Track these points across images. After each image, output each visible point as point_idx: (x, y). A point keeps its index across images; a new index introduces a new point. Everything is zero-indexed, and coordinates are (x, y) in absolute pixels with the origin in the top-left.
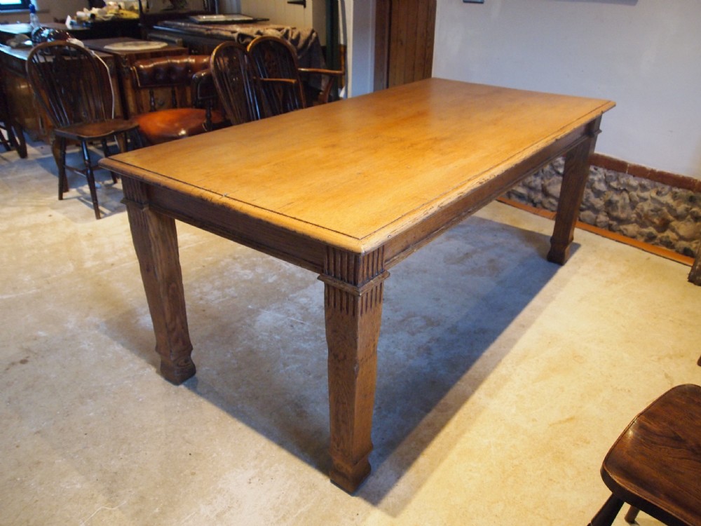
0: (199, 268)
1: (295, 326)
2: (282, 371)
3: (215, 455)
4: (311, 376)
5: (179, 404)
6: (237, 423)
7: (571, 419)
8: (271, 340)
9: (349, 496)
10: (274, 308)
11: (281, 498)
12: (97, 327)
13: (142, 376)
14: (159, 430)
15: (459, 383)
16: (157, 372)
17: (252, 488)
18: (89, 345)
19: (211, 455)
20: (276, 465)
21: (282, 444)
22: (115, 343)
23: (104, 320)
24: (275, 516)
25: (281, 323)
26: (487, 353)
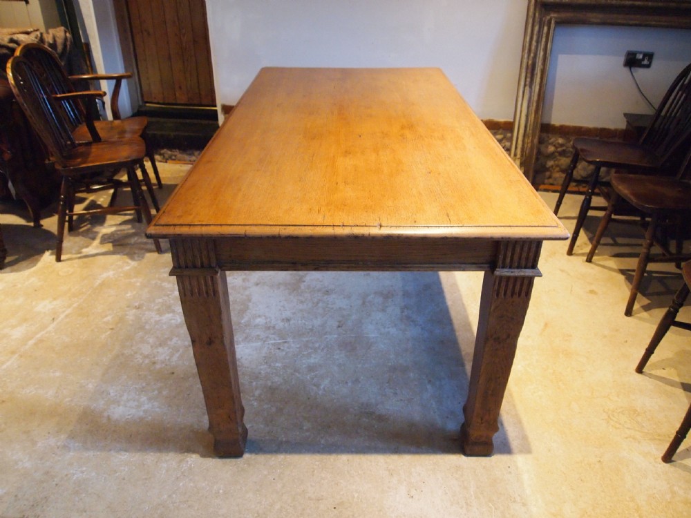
0: (109, 332)
1: (282, 348)
2: (320, 392)
3: (356, 495)
4: (350, 384)
5: (265, 473)
6: (339, 456)
7: (546, 325)
8: (276, 369)
9: (488, 458)
10: (240, 339)
11: (447, 491)
12: (66, 447)
13: (190, 468)
14: (277, 506)
15: (457, 334)
16: (203, 456)
17: (419, 500)
18: (82, 472)
19: (354, 497)
20: (413, 470)
21: (396, 451)
22: (112, 452)
23: (63, 437)
24: (462, 508)
25: (265, 351)
26: (449, 303)
